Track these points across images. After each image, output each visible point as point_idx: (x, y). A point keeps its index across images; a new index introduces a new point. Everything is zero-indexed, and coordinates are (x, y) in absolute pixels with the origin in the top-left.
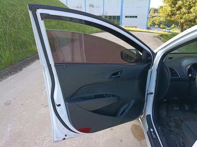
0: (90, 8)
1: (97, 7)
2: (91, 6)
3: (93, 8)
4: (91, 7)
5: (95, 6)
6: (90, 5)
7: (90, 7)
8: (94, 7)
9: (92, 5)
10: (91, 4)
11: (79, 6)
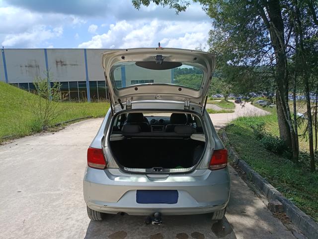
0: (57, 67)
1: (72, 65)
2: (59, 64)
3: (64, 67)
4: (59, 66)
5: (67, 63)
6: (57, 62)
7: (57, 65)
8: (65, 65)
9: (61, 61)
10: (59, 60)
11: (33, 64)
